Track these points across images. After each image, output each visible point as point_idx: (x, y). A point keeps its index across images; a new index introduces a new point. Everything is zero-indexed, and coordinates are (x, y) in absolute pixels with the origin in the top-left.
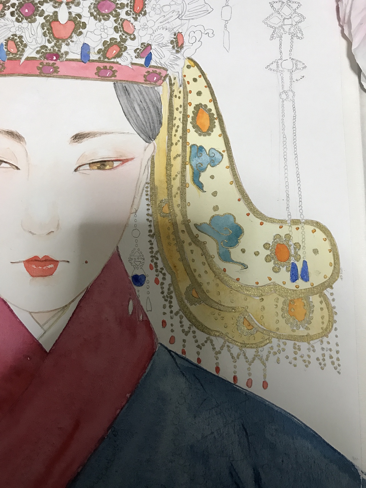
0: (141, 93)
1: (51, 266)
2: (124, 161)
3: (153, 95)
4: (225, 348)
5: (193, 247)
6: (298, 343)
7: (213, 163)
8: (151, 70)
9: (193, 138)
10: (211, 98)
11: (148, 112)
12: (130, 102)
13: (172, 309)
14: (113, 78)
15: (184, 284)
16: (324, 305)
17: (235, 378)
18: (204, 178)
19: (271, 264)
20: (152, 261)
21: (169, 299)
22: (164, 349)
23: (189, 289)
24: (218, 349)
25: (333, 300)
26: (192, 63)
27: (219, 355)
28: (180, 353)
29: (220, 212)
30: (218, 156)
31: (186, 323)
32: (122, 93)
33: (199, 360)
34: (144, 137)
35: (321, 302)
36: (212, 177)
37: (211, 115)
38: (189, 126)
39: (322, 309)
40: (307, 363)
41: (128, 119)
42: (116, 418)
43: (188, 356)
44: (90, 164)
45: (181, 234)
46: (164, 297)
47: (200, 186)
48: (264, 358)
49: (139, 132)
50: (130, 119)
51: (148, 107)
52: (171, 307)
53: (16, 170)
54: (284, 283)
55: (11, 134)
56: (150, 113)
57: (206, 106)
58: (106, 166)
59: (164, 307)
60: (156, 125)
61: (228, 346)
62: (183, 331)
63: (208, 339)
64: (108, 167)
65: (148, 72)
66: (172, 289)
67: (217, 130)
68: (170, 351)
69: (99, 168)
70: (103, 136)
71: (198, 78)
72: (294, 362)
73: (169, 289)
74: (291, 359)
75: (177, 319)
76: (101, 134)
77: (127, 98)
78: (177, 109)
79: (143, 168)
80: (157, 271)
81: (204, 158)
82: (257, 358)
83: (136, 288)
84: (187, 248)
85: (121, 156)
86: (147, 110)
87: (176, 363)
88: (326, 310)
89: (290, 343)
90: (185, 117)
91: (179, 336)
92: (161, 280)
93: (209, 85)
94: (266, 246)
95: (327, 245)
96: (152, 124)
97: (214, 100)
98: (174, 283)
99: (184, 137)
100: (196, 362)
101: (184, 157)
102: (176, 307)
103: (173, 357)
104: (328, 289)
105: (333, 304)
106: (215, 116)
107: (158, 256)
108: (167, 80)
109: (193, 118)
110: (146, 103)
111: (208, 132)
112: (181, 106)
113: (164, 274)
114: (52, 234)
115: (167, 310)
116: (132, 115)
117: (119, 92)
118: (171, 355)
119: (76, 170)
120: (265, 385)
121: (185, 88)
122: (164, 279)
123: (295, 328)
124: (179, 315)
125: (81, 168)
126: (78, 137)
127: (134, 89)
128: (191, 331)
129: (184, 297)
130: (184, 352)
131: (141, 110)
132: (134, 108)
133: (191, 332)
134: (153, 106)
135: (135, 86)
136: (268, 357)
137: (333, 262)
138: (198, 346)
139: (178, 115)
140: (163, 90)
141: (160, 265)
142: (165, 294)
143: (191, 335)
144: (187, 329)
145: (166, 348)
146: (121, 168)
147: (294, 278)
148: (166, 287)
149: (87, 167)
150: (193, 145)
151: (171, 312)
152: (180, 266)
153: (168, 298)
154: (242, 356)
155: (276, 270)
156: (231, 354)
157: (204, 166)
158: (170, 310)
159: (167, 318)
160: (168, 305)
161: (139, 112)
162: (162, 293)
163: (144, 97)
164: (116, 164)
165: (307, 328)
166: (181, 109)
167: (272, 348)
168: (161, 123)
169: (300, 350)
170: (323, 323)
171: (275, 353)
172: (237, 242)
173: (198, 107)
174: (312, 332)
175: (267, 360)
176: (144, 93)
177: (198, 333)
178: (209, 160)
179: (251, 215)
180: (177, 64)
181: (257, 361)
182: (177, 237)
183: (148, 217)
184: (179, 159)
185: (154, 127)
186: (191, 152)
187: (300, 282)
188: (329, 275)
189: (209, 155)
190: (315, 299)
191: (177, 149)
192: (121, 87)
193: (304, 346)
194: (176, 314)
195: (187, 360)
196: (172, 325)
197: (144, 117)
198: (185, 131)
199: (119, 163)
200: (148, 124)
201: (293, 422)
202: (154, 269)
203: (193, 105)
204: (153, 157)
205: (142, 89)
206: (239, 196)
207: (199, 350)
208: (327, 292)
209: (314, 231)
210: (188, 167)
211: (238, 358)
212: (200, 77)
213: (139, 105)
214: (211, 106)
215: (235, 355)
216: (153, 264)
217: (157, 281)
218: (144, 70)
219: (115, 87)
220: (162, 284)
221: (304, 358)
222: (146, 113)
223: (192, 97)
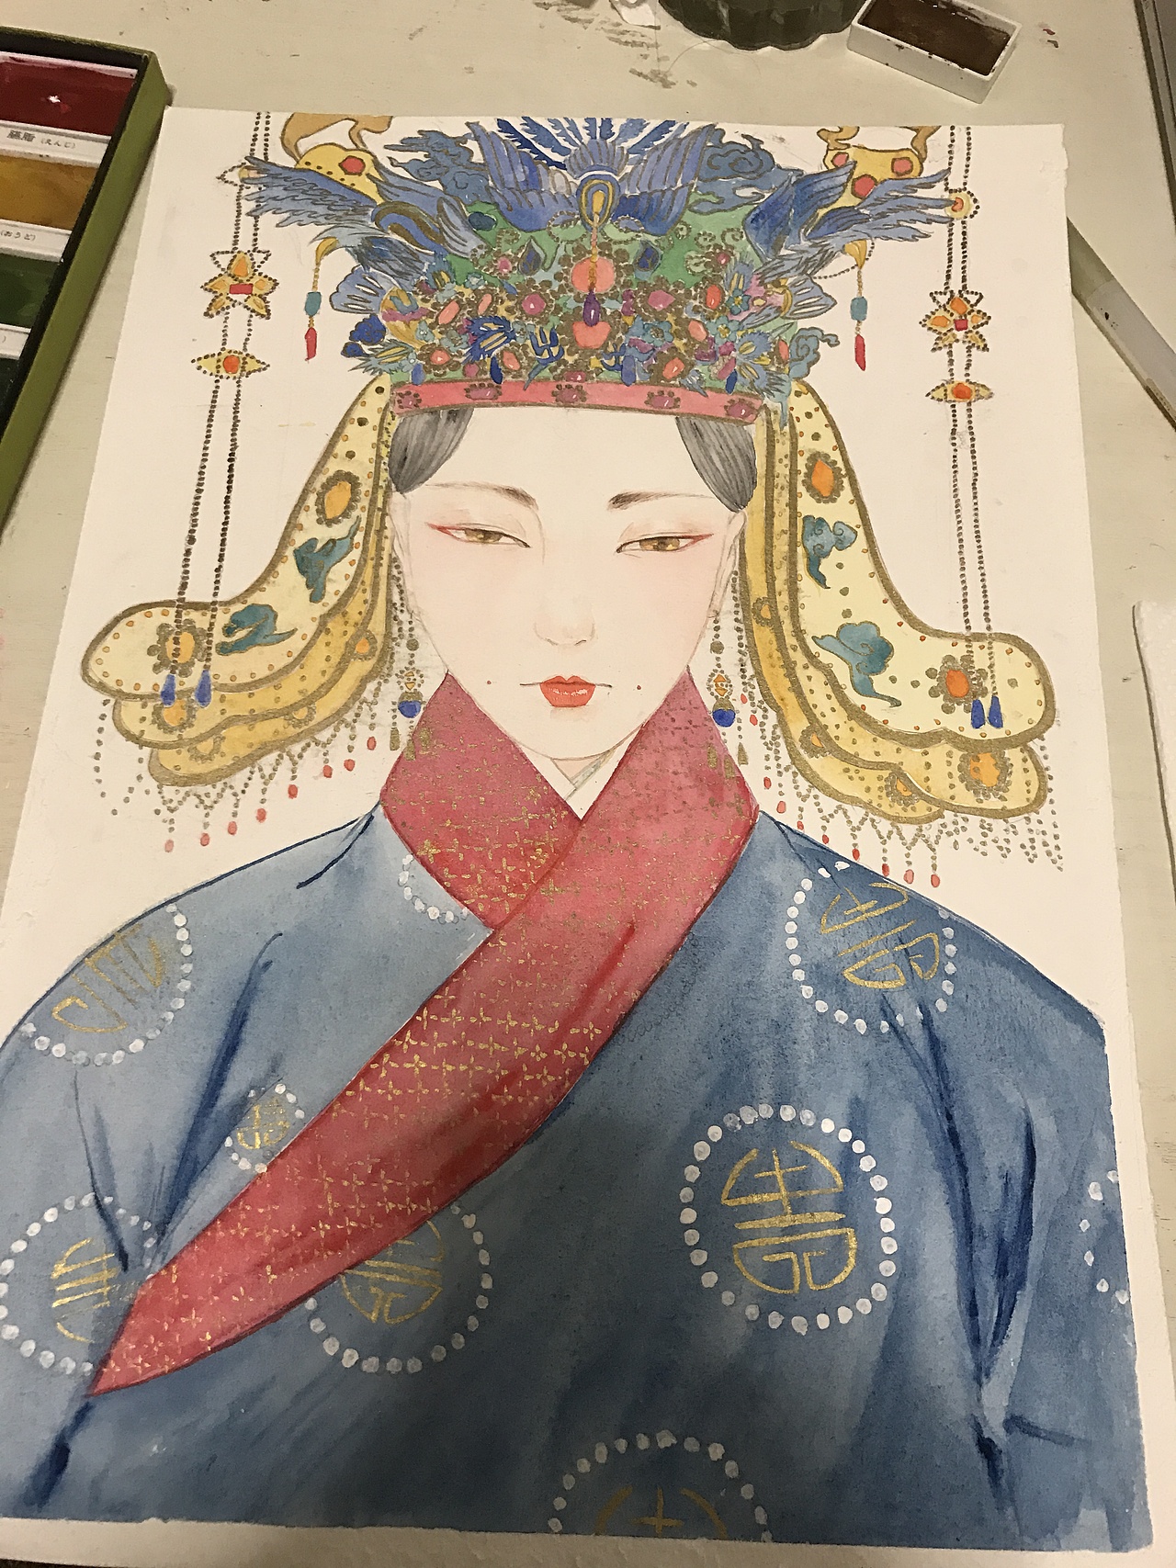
0: (722, 435)
1: (584, 691)
2: (696, 539)
3: (740, 438)
4: (868, 822)
5: (812, 671)
6: (988, 820)
7: (841, 544)
8: (735, 397)
9: (807, 505)
10: (835, 444)
11: (733, 465)
12: (704, 448)
13: (780, 762)
14: (674, 410)
15: (798, 725)
16: (1029, 764)
17: (885, 868)
18: (826, 567)
19: (940, 700)
20: (745, 690)
21: (774, 747)
22: (769, 820)
23: (806, 733)
24: (855, 824)
25: (1046, 757)
26: (804, 389)
27: (856, 833)
28: (795, 827)
29: (854, 619)
30: (848, 533)
31: (804, 785)
32: (690, 433)
33: (826, 839)
34: (728, 503)
35: (1025, 760)
36: (840, 566)
37: (836, 471)
38: (801, 488)
39: (1026, 770)
40: (1005, 851)
41: (702, 476)
42: (695, 920)
43: (807, 832)
44: (640, 541)
45: (791, 652)
46: (766, 744)
47: (821, 580)
48: (932, 840)
49: (719, 495)
50: (705, 475)
51: (733, 457)
52: (777, 758)
53: (524, 549)
54: (961, 729)
55: (513, 493)
56: (737, 466)
57: (827, 456)
58: (666, 545)
59: (767, 758)
60: (747, 486)
61: (873, 821)
62: (799, 795)
63: (839, 807)
64: (670, 547)
65: (732, 401)
66: (778, 732)
67: (847, 493)
68: (778, 824)
69: (656, 549)
70: (661, 499)
71: (813, 412)
72: (982, 848)
73: (773, 733)
74: (976, 843)
75: (788, 776)
76: (658, 496)
77: (698, 442)
78: (781, 461)
79: (727, 551)
80: (753, 705)
81: (826, 538)
82: (920, 840)
83: (722, 729)
84: (801, 674)
85: (691, 531)
86: (731, 461)
87: (789, 841)
88: (1033, 772)
89: (975, 820)
90: (794, 471)
91: (792, 802)
92: (760, 719)
93: (831, 424)
94: (930, 673)
95: (1033, 673)
96: (739, 483)
97: (840, 446)
98: (782, 722)
99: (792, 505)
100: (820, 841)
101: (793, 536)
102: (785, 760)
103: (783, 832)
104: (1036, 740)
105: (1045, 763)
106: (843, 472)
107: (755, 682)
109: (808, 475)
110: (730, 450)
111: (831, 498)
112: (786, 457)
113: (766, 710)
114: (582, 644)
115: (772, 763)
116: (707, 468)
117: (685, 431)
118: (780, 828)
119: (619, 550)
120: (935, 881)
121: (793, 427)
122: (765, 717)
123: (982, 798)
124: (791, 771)
125: (627, 547)
126: (621, 500)
127: (709, 428)
128: (812, 794)
129: (798, 745)
130: (800, 826)
131: (722, 461)
132: (711, 458)
133: (811, 797)
134: (741, 455)
135: (711, 423)
136: (938, 837)
137: (1043, 700)
138: (824, 818)
139: (782, 470)
140: (757, 431)
141: (758, 697)
142: (769, 739)
143: (811, 800)
144: (804, 793)
145: (773, 819)
146: (689, 549)
147: (977, 723)
148: (769, 729)
149: (637, 546)
150: (806, 518)
151: (779, 766)
152: (791, 698)
153: (771, 744)
154: (895, 836)
155: (947, 710)
156: (879, 833)
157: (826, 549)
158: (776, 763)
159: (772, 775)
160: (772, 754)
161: (718, 464)
162: (763, 737)
163: (725, 441)
164: (683, 543)
165: (1002, 798)
166: (786, 461)
167: (944, 825)
168: (754, 483)
169: (990, 830)
170: (1028, 792)
171: (949, 834)
172: (883, 666)
173: (815, 457)
174: (1010, 805)
175: (937, 843)
176: (726, 434)
177: (823, 798)
178: (834, 540)
179: (906, 625)
180: (778, 390)
181: (920, 843)
182: (785, 657)
183: (737, 625)
184: (786, 538)
185: (744, 487)
186: (804, 527)
187: (987, 728)
188: (1037, 719)
189: (834, 532)
190: (1014, 755)
191: (781, 523)
192: (687, 424)
193: (999, 825)
194: (787, 769)
195: (806, 838)
196: (780, 785)
197: (726, 473)
198: (794, 496)
199: (690, 540)
200: (734, 483)
202: (749, 702)
203: (807, 455)
204: (742, 533)
205: (722, 427)
206: (884, 595)
207: (825, 823)
208: (1035, 745)
209: (1009, 652)
210: (800, 550)
211: (889, 837)
212: (817, 410)
213: (718, 453)
214: (836, 456)
215: (884, 834)
216: (746, 694)
217: (753, 720)
218: (726, 398)
219: (678, 424)
220: (762, 724)
221: (999, 844)
222: (730, 465)
223: (805, 443)
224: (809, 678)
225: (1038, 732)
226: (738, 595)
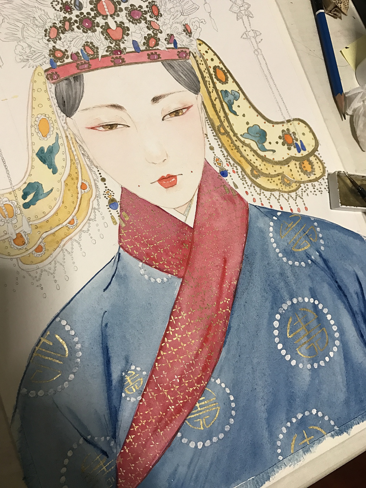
0: (180, 66)
1: (174, 179)
2: (188, 108)
3: (187, 66)
4: (281, 196)
5: (245, 148)
6: (313, 183)
7: (236, 98)
8: (179, 50)
9: (220, 87)
10: (219, 61)
11: (189, 76)
12: (176, 72)
13: (248, 184)
14: (159, 59)
15: (248, 169)
16: (318, 161)
17: (291, 210)
18: (235, 108)
19: (286, 146)
20: (227, 161)
21: (244, 179)
22: (252, 206)
23: (252, 171)
24: (278, 198)
25: (321, 157)
26: (201, 42)
27: (279, 201)
28: (261, 206)
29: (251, 125)
30: (236, 94)
31: (258, 189)
32: (169, 67)
33: (271, 206)
34: (193, 92)
35: (316, 159)
36: (239, 106)
38: (215, 80)
39: (317, 163)
40: (321, 192)
41: (180, 83)
42: (244, 249)
43: (265, 206)
44: (169, 114)
45: (236, 142)
46: (241, 179)
47: (235, 113)
48: (301, 195)
49: (189, 89)
50: (181, 82)
51: (188, 73)
52: (247, 183)
53: (128, 128)
54: (296, 154)
55: (114, 106)
56: (190, 76)
57: (218, 66)
58: (179, 113)
59: (243, 184)
60: (197, 83)
61: (282, 195)
62: (258, 194)
63: (271, 194)
64: (180, 114)
65: (178, 52)
66: (243, 173)
67: (230, 80)
68: (255, 206)
69: (176, 116)
70: (169, 96)
71: (208, 51)
72: (315, 193)
73: (242, 174)
74: (313, 192)
75: (252, 188)
76: (168, 95)
77: (173, 70)
78: (204, 71)
79: (200, 110)
80: (231, 166)
81: (230, 97)
82: (297, 197)
83: (225, 178)
84: (242, 150)
85: (185, 106)
86: (188, 75)
87: (261, 211)
88: (319, 163)
89: (310, 184)
90: (210, 75)
91: (257, 197)
92: (236, 171)
93: (215, 54)
95: (307, 129)
96: (194, 83)
98: (243, 170)
99: (215, 87)
100: (270, 208)
101: (220, 98)
102: (249, 183)
103: (258, 208)
104: (316, 152)
105: (321, 159)
107: (229, 158)
108: (191, 54)
109: (215, 75)
110: (186, 71)
111: (226, 82)
112: (205, 69)
113: (236, 167)
114: (165, 161)
115: (246, 185)
116: (181, 80)
117: (167, 68)
118: (257, 208)
119: (163, 120)
120: (306, 209)
121: (203, 58)
122: (237, 169)
123: (309, 176)
124: (252, 186)
125: (165, 118)
126: (155, 100)
127: (175, 64)
129: (251, 176)
130: (262, 204)
131: (185, 75)
132: (180, 76)
133: (262, 193)
134: (190, 72)
135: (175, 62)
136: (302, 194)
137: (313, 138)
138: (268, 199)
139: (206, 75)
140: (191, 61)
141: (232, 162)
142: (241, 177)
143: (262, 194)
144: (259, 192)
145: (253, 205)
146: (188, 113)
148: (240, 173)
149: (168, 116)
150: (221, 91)
151: (248, 185)
152: (242, 159)
153: (243, 179)
154: (290, 198)
155: (289, 149)
156: (285, 198)
157: (232, 101)
158: (247, 185)
159: (247, 189)
160: (245, 183)
161: (184, 78)
162: (239, 177)
163: (183, 68)
164: (184, 111)
165: (315, 174)
166: (206, 71)
167: (302, 189)
168: (199, 82)
169: (315, 186)
170: (320, 170)
171: (305, 192)
172: (266, 139)
173: (215, 68)
174: (318, 176)
175: (302, 196)
176: (182, 65)
177: (265, 192)
178: (233, 97)
179: (266, 122)
180: (193, 44)
181: (298, 198)
182: (235, 145)
183: (215, 137)
184: (218, 100)
185: (196, 84)
186: (222, 95)
187: (302, 151)
188: (314, 145)
189: (232, 94)
190: (312, 158)
191: (214, 95)
192: (167, 64)
193: (316, 183)
194: (251, 186)
195: (266, 208)
196: (251, 192)
197: (188, 80)
198: (214, 84)
199: (186, 109)
200: (192, 83)
201: (325, 223)
202: (230, 165)
203: (212, 68)
204: (203, 102)
205: (179, 63)
206: (257, 114)
207: (269, 201)
208: (316, 153)
209: (299, 124)
210: (224, 103)
211: (289, 199)
212: (208, 49)
213: (182, 73)
214: (221, 66)
215: (287, 198)
216: (228, 163)
217: (234, 172)
218: (176, 51)
219: (163, 64)
220: (237, 172)
221: (319, 190)
222: (188, 77)
223: (209, 63)
224: (245, 150)
225: (315, 149)
226: (210, 126)
